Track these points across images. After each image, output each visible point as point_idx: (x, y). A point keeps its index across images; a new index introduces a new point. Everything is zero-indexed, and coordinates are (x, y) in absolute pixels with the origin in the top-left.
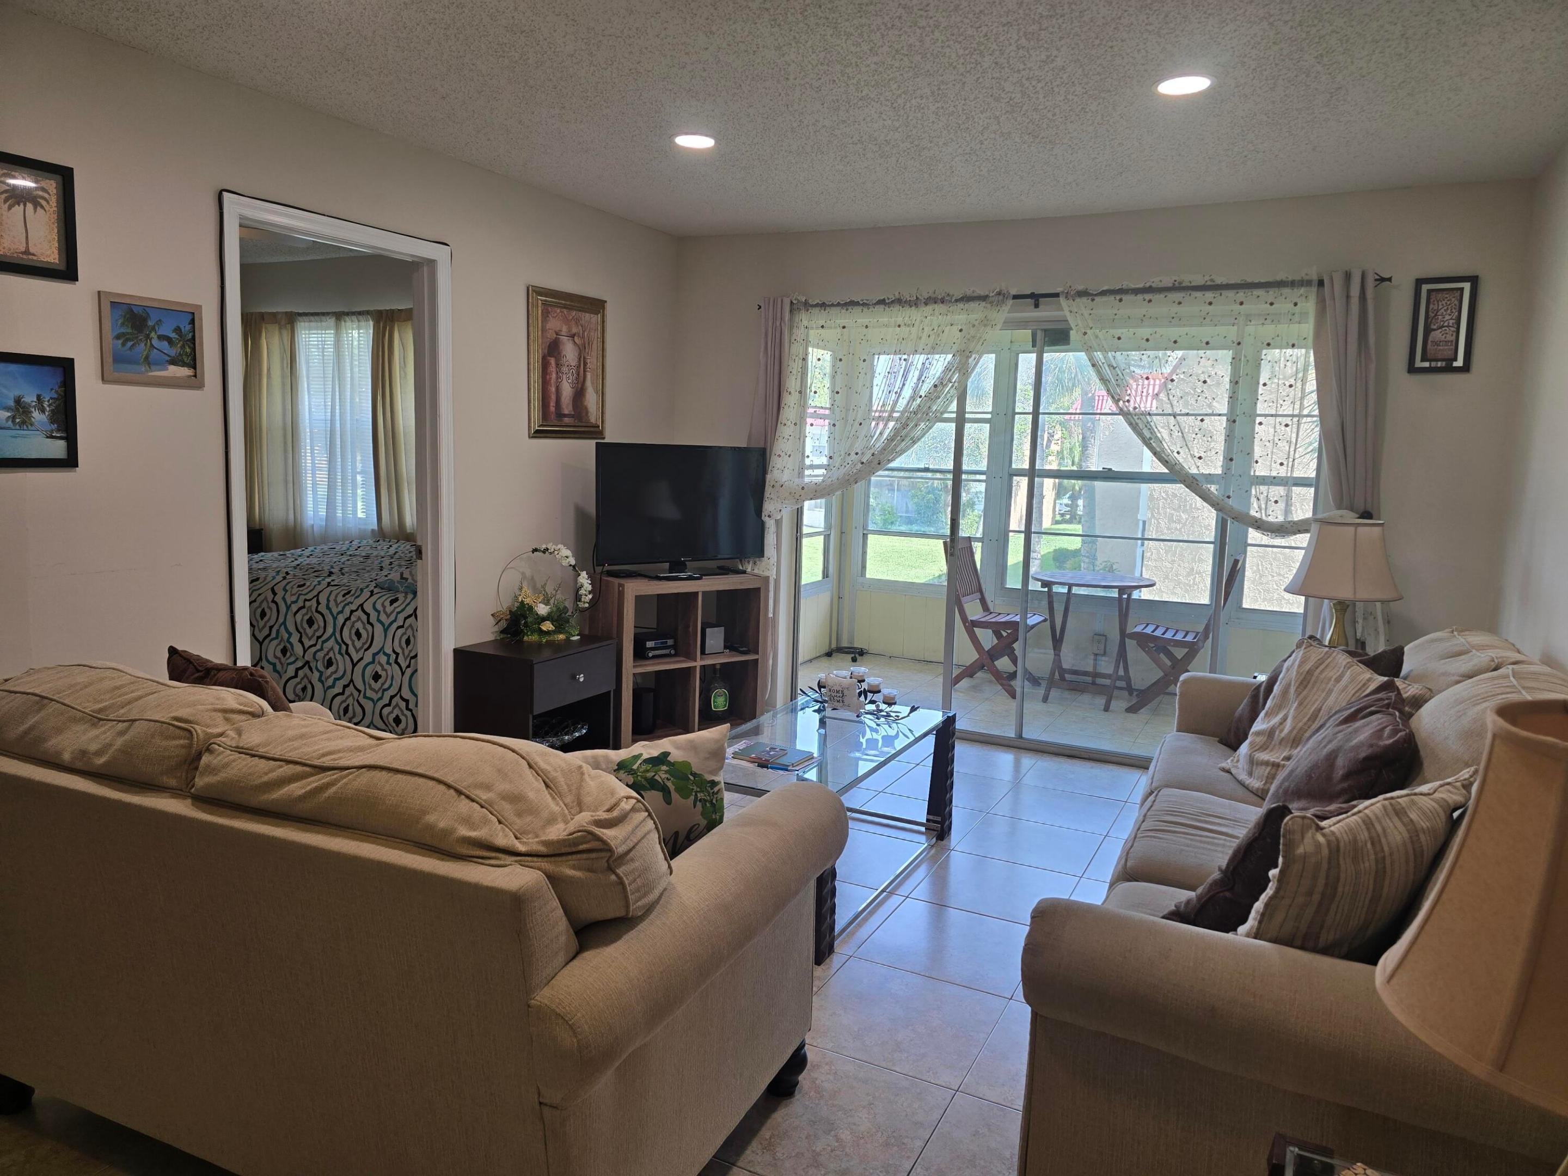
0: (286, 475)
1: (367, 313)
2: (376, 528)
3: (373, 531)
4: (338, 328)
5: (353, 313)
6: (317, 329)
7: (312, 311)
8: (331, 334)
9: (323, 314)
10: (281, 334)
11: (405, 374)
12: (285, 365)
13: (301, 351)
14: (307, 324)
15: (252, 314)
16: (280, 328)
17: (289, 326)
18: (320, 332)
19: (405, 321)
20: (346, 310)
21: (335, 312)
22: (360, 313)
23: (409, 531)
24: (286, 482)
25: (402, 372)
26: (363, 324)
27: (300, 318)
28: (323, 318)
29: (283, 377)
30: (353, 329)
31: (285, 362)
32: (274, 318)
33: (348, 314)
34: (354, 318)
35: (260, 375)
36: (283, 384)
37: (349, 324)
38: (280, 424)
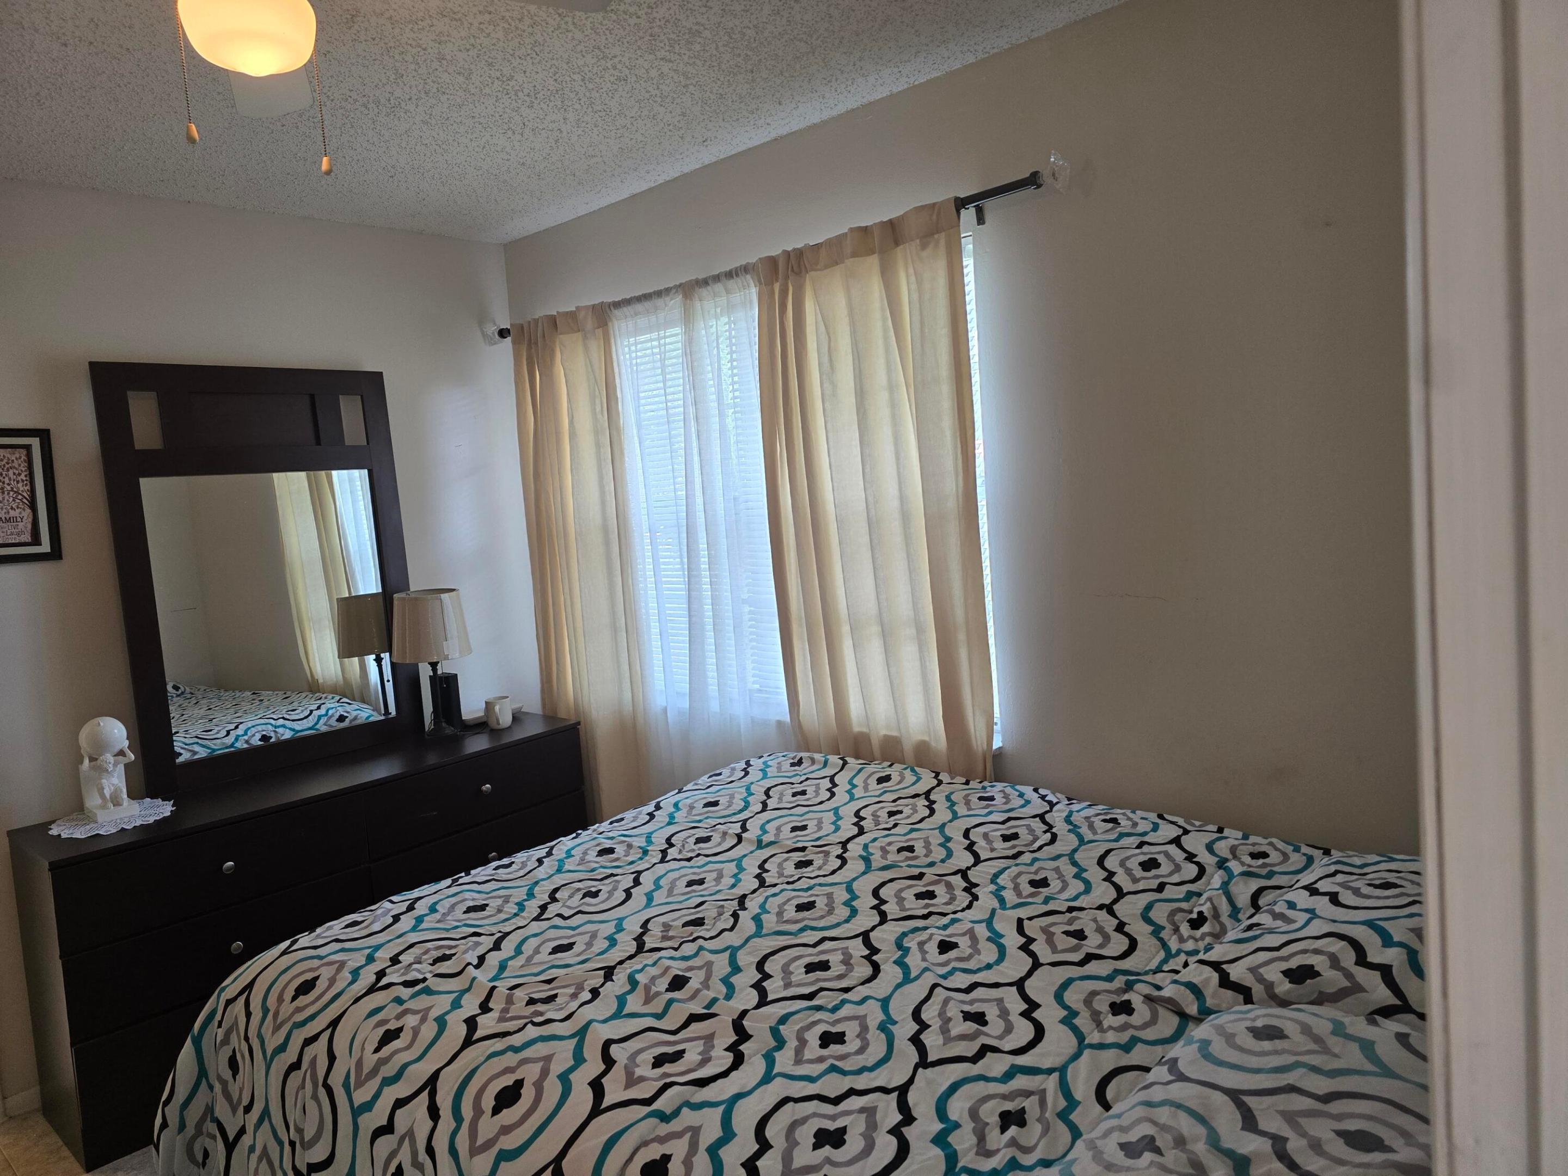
0: (613, 613)
1: (745, 269)
2: (787, 718)
3: (780, 724)
4: (688, 320)
5: (717, 278)
6: (650, 329)
7: (638, 293)
8: (676, 335)
9: (659, 294)
10: (586, 348)
11: (834, 385)
12: (598, 409)
13: (624, 377)
14: (631, 324)
15: (536, 321)
16: (585, 338)
17: (599, 332)
18: (654, 335)
19: (826, 267)
20: (701, 276)
21: (680, 285)
22: (730, 275)
23: (856, 729)
24: (615, 629)
25: (826, 385)
26: (737, 297)
27: (617, 313)
28: (659, 302)
29: (597, 432)
30: (717, 317)
31: (598, 401)
32: (572, 321)
33: (705, 282)
34: (719, 287)
35: (558, 434)
36: (598, 445)
37: (709, 304)
38: (598, 520)
